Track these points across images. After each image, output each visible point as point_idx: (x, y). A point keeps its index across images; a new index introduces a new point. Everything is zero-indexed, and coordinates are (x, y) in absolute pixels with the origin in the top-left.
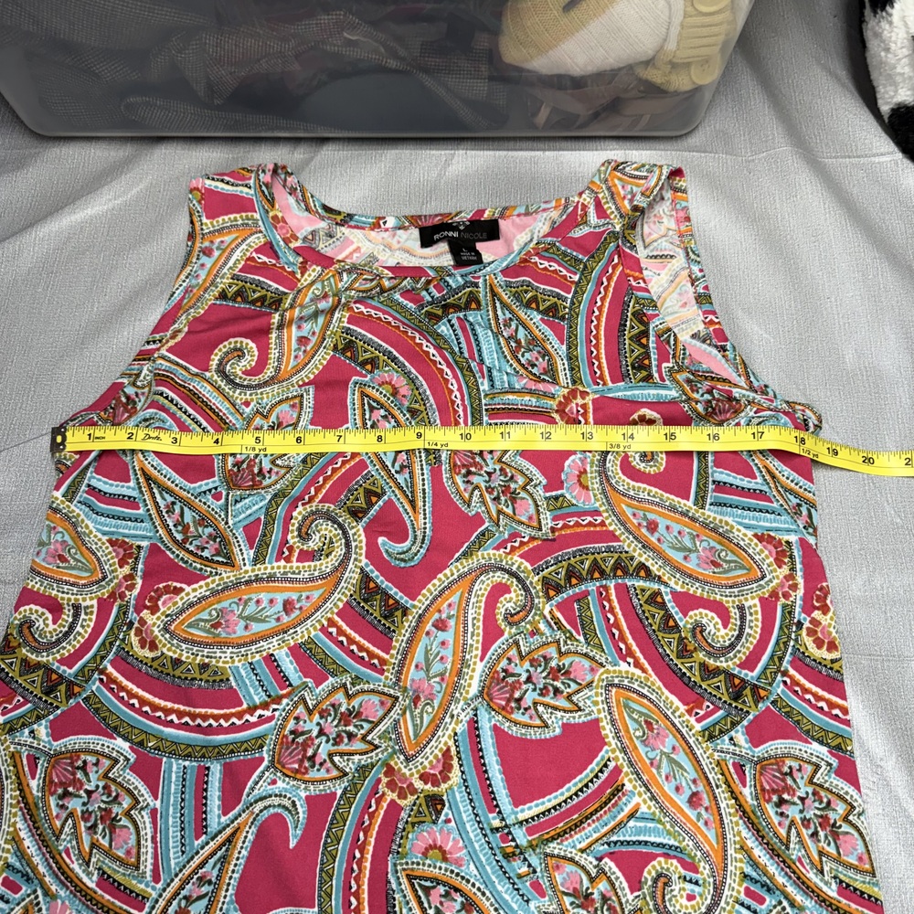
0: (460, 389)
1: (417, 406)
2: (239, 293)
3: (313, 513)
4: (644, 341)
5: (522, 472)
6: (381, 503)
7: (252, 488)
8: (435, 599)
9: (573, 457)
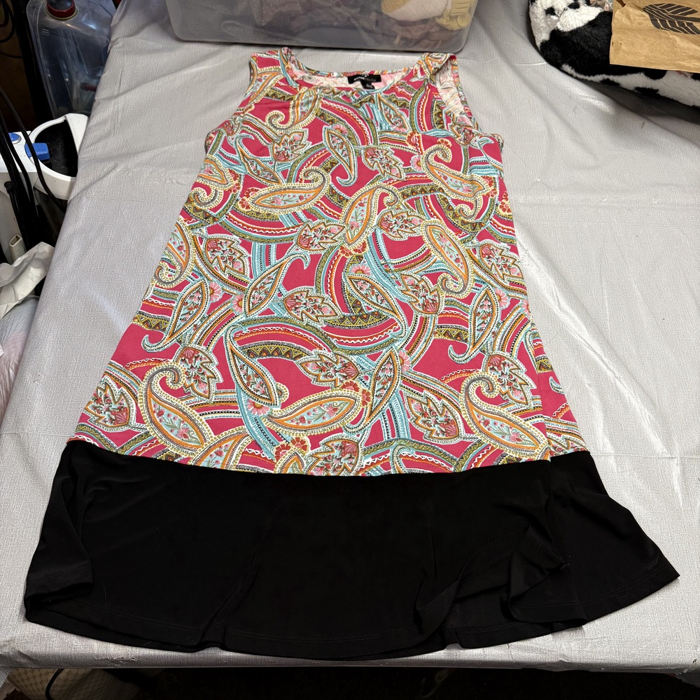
0: (368, 130)
1: (351, 136)
2: (274, 95)
3: (309, 170)
4: (440, 116)
5: (394, 160)
6: (337, 166)
7: (285, 160)
8: (359, 196)
9: (415, 156)
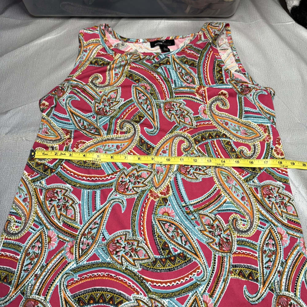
0: (166, 87)
1: (153, 92)
2: (96, 62)
3: (124, 121)
4: (221, 72)
5: (186, 110)
6: (144, 119)
7: (104, 115)
8: (162, 145)
9: (201, 106)
